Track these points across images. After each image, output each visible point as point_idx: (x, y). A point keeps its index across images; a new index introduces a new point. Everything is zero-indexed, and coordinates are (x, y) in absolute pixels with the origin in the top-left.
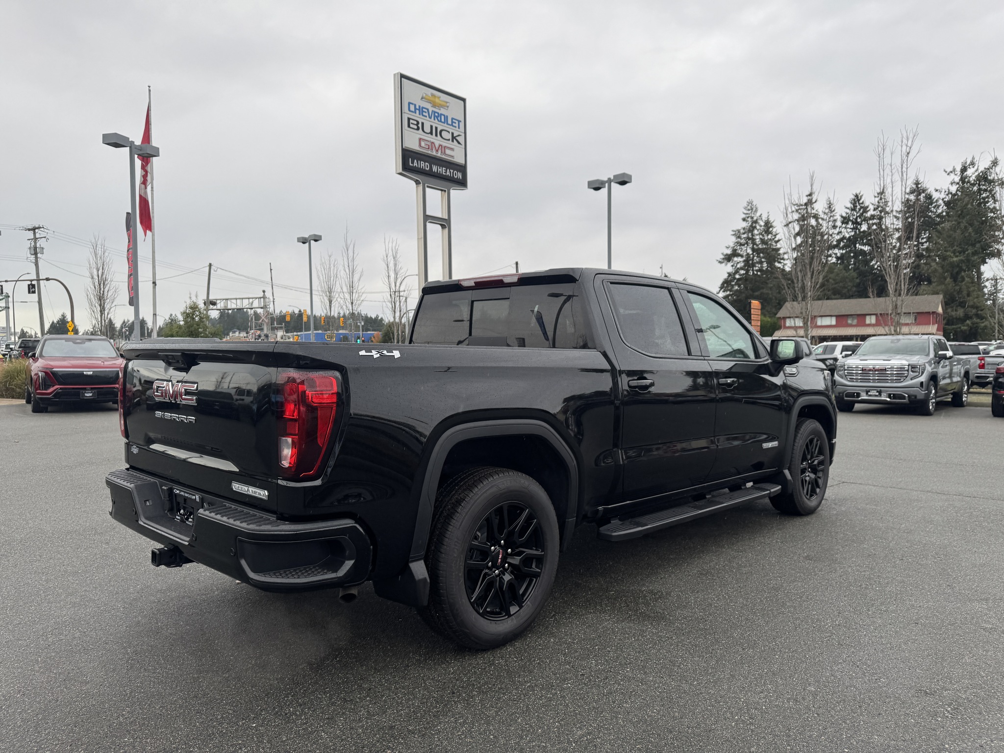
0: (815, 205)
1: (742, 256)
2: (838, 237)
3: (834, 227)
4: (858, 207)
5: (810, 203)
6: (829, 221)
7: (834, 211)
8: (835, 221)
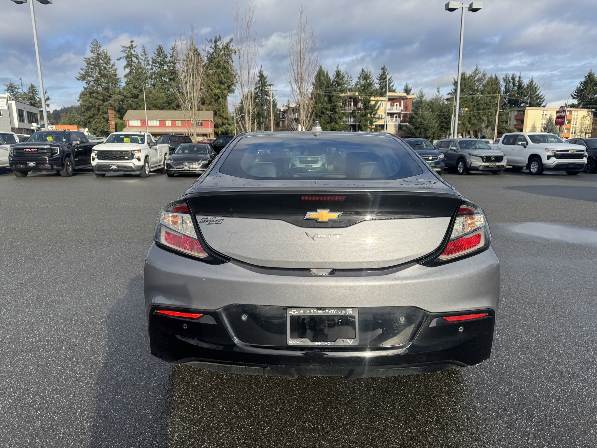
0: (135, 49)
1: (93, 77)
2: (151, 71)
3: (148, 64)
4: (161, 55)
5: (131, 47)
6: (145, 61)
7: (147, 54)
8: (148, 61)
